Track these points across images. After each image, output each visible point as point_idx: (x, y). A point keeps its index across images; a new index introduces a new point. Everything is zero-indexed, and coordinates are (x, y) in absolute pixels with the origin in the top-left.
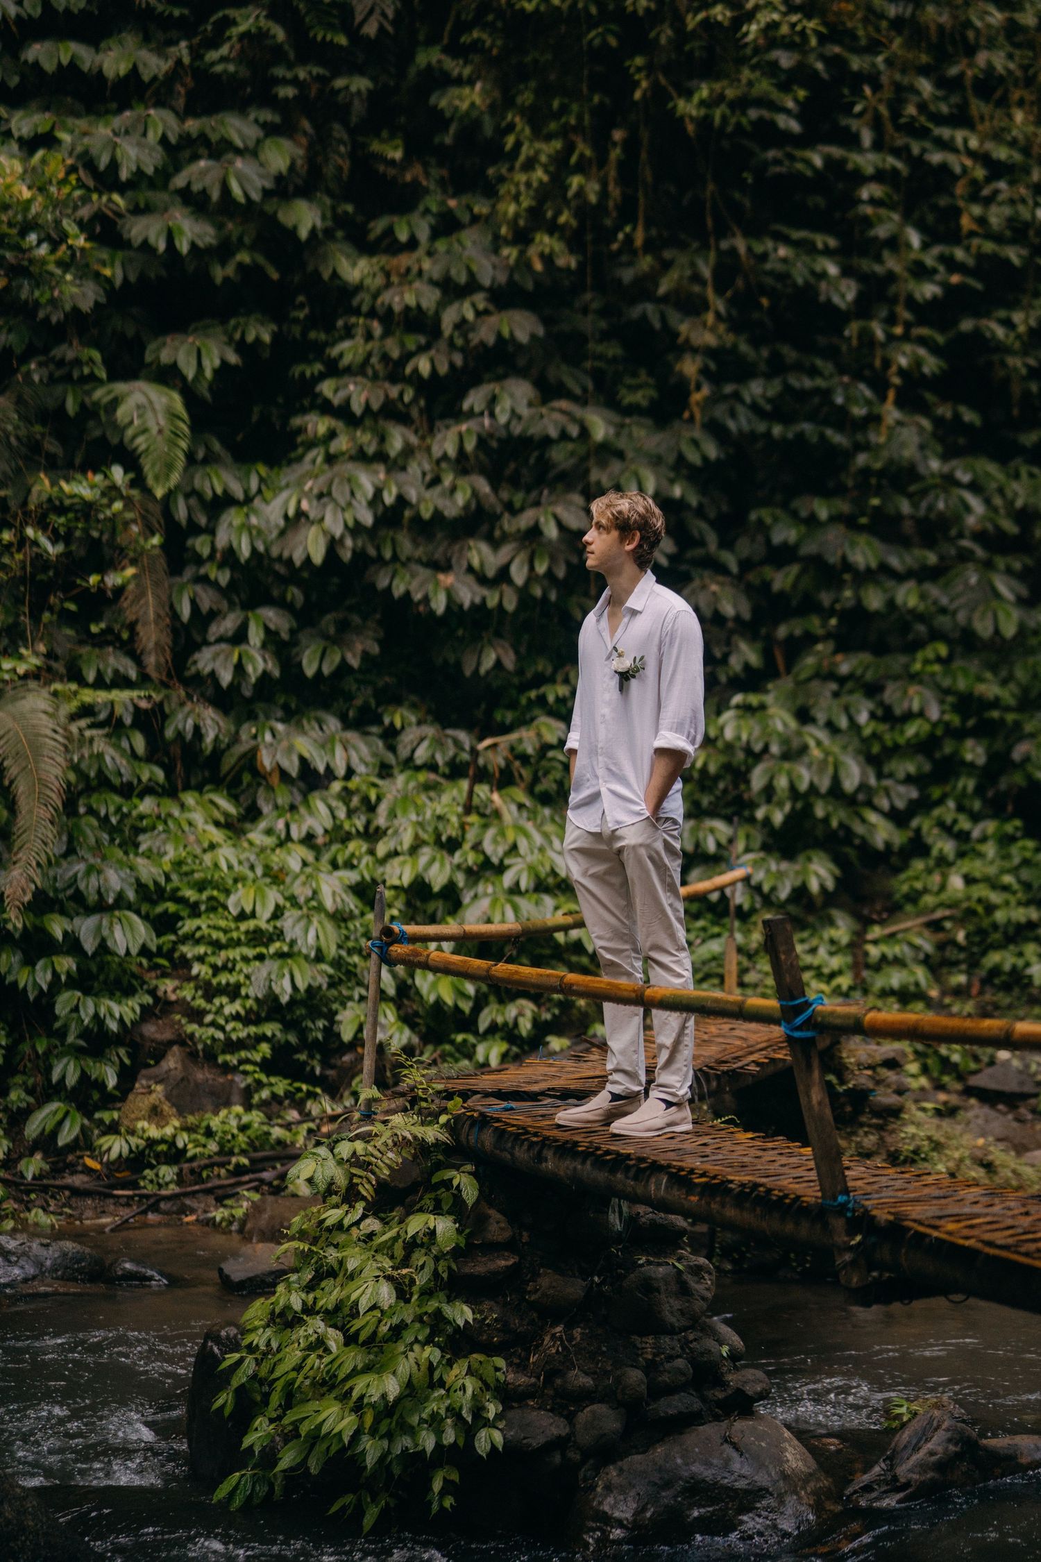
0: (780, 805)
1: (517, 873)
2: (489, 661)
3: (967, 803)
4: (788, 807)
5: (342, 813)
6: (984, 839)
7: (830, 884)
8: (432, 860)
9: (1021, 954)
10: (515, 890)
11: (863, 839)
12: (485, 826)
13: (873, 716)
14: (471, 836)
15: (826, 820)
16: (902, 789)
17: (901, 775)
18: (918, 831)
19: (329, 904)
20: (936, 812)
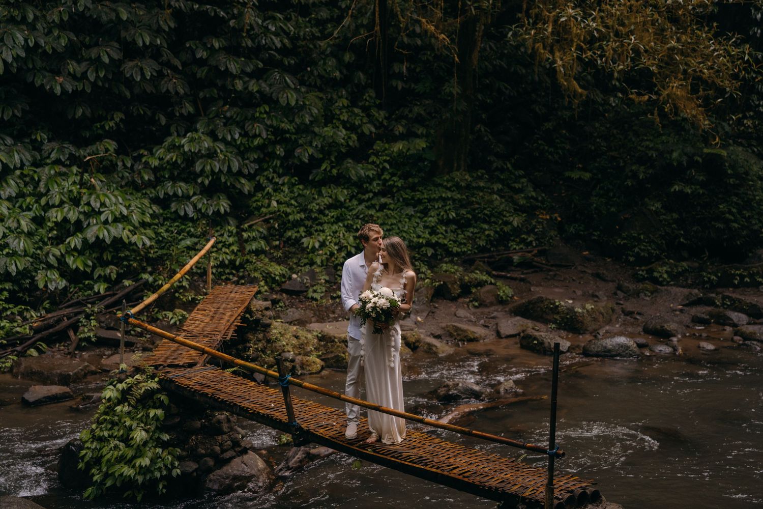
0: (207, 177)
1: (106, 215)
2: (80, 112)
3: (277, 170)
4: (210, 179)
5: (22, 186)
6: (283, 184)
7: (228, 210)
8: (70, 210)
9: (298, 232)
10: (106, 222)
11: (240, 189)
12: (90, 194)
13: (240, 134)
14: (85, 199)
15: (225, 183)
16: (252, 165)
17: (252, 159)
18: (259, 181)
19: (26, 230)
20: (265, 173)
